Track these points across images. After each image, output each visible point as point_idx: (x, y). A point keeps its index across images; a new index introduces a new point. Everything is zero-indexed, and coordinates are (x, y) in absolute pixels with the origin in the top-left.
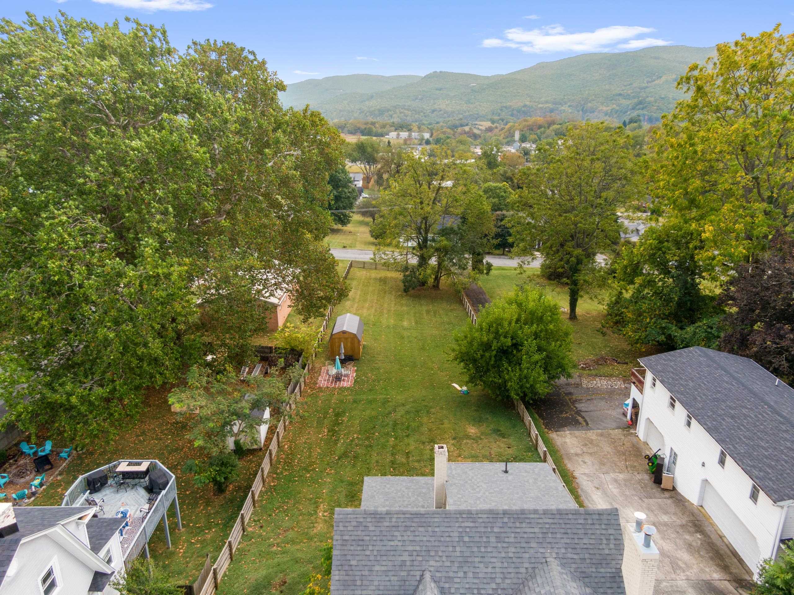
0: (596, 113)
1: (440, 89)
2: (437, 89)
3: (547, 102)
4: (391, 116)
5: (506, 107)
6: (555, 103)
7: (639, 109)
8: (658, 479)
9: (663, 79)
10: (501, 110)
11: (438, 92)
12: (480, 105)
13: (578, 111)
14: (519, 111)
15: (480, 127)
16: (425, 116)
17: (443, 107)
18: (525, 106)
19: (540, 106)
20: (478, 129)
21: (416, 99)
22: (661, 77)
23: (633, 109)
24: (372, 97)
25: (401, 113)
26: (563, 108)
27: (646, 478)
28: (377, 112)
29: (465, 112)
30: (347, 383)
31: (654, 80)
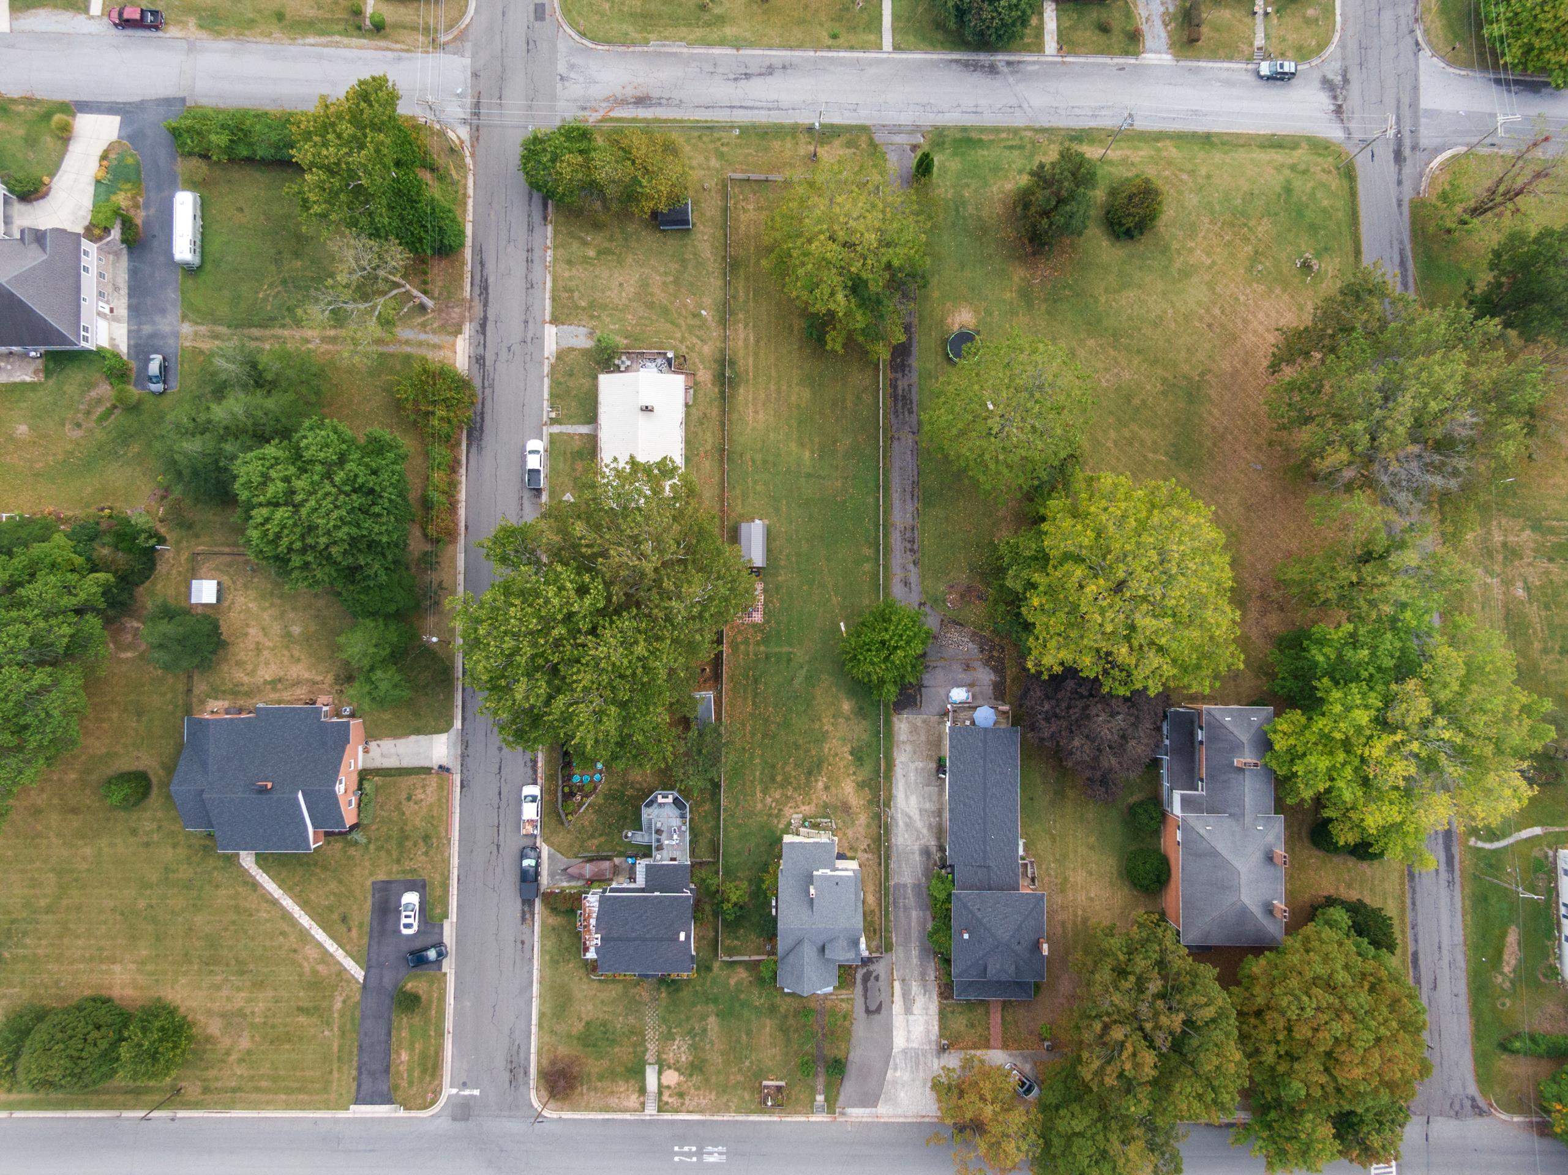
30: (758, 618)
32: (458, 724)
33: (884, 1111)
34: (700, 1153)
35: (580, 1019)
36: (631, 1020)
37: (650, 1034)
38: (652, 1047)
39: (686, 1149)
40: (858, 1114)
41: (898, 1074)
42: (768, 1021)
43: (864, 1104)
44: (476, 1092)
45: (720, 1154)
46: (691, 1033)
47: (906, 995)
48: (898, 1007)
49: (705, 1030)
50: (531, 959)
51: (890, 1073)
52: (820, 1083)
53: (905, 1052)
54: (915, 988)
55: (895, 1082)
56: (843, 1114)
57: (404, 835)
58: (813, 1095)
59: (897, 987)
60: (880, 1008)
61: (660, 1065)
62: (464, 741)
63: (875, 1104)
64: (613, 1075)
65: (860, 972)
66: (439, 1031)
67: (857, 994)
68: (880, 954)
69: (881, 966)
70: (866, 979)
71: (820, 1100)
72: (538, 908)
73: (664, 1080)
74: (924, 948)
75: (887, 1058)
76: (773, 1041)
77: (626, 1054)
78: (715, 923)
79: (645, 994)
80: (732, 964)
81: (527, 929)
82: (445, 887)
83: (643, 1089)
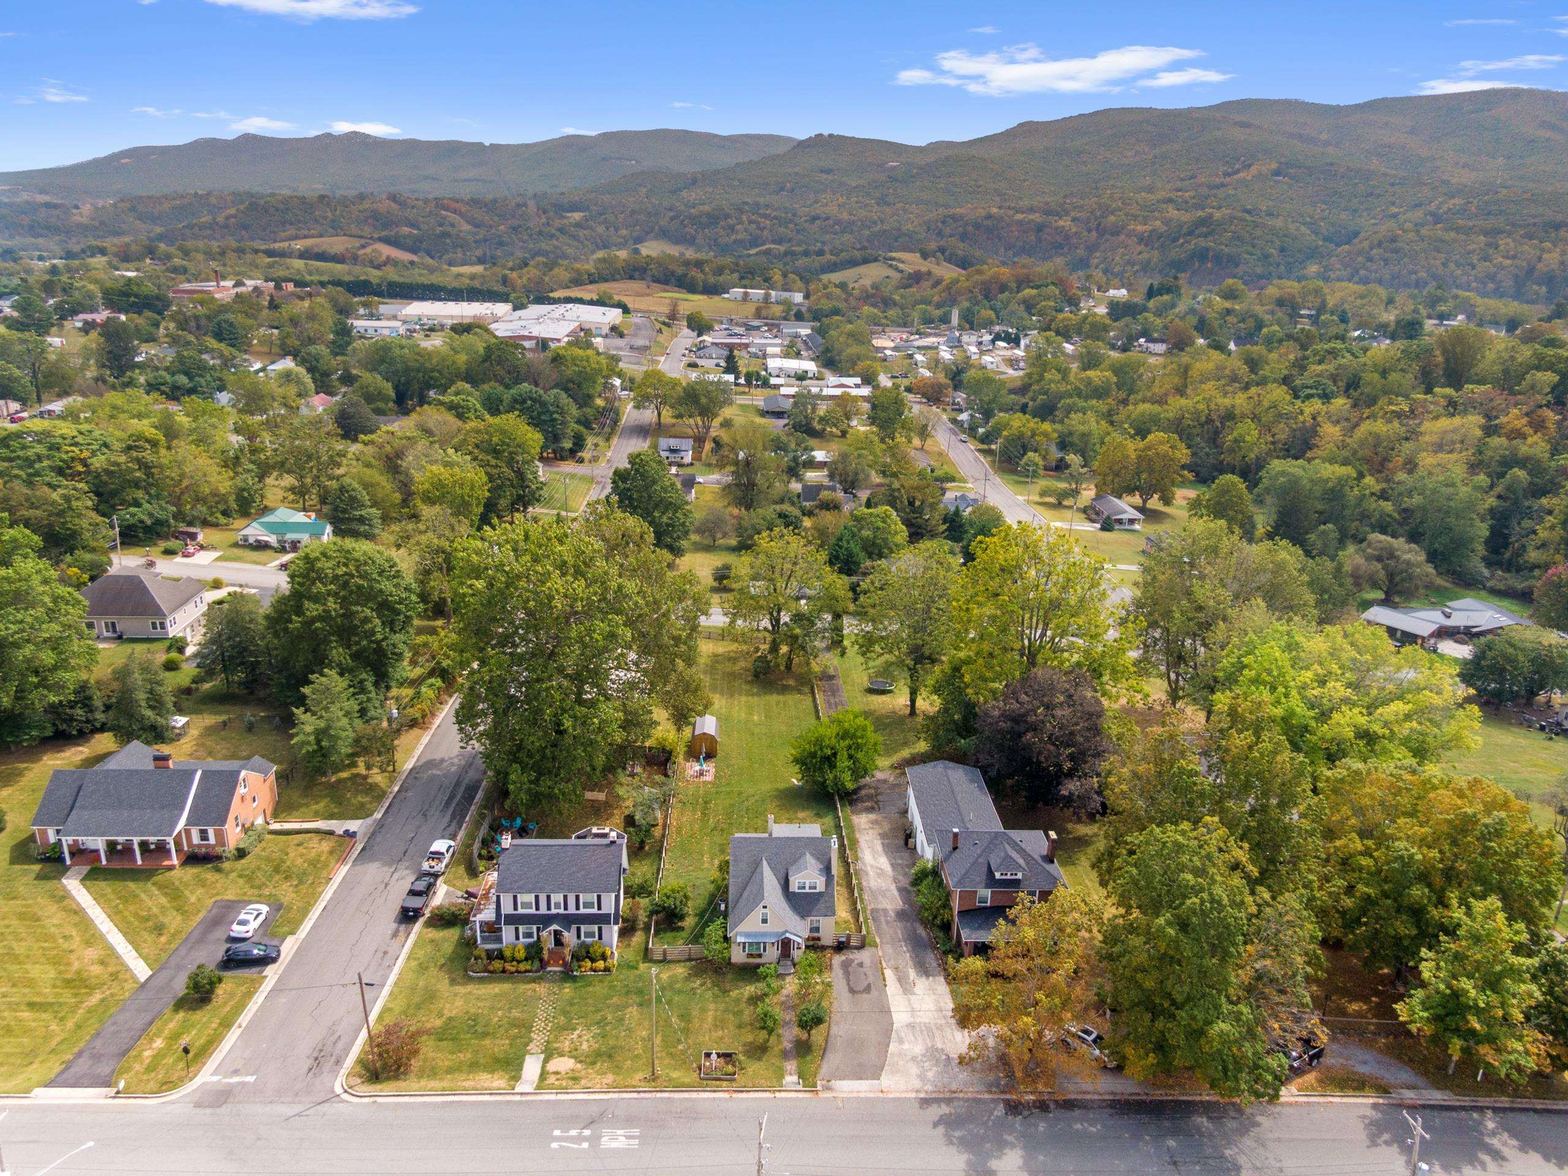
0: (1122, 237)
1: (828, 171)
2: (822, 171)
3: (1031, 210)
4: (732, 229)
5: (953, 217)
6: (1048, 213)
7: (1200, 236)
8: (906, 844)
9: (1254, 170)
10: (943, 222)
11: (824, 176)
12: (905, 211)
13: (1090, 231)
14: (977, 226)
15: (901, 266)
16: (799, 232)
17: (832, 210)
18: (989, 217)
19: (1019, 216)
20: (897, 269)
21: (782, 189)
22: (1250, 166)
23: (1190, 233)
24: (694, 182)
25: (750, 222)
26: (1061, 223)
27: (902, 842)
28: (704, 219)
29: (875, 223)
30: (709, 778)
31: (1238, 172)
33: (888, 1084)
34: (595, 1140)
35: (440, 1015)
36: (515, 1013)
37: (539, 1024)
38: (538, 1039)
39: (573, 1133)
40: (848, 1088)
41: (906, 1046)
42: (712, 1006)
43: (858, 1073)
44: (251, 1079)
45: (628, 1137)
46: (601, 1023)
47: (902, 980)
48: (892, 987)
49: (621, 1020)
50: (390, 967)
51: (893, 1047)
52: (791, 1064)
53: (911, 1026)
54: (913, 974)
55: (902, 1055)
56: (828, 1088)
57: (277, 870)
58: (780, 1075)
59: (888, 973)
60: (868, 989)
61: (549, 1053)
62: (380, 825)
63: (875, 1073)
64: (474, 1066)
65: (838, 959)
66: (227, 1024)
67: (836, 977)
68: (861, 947)
69: (864, 956)
70: (846, 966)
71: (791, 1079)
72: (418, 926)
73: (552, 1066)
74: (916, 945)
75: (887, 1031)
76: (719, 1024)
77: (499, 1046)
78: (647, 928)
79: (541, 989)
80: (664, 961)
81: (395, 943)
82: (305, 912)
83: (516, 1078)
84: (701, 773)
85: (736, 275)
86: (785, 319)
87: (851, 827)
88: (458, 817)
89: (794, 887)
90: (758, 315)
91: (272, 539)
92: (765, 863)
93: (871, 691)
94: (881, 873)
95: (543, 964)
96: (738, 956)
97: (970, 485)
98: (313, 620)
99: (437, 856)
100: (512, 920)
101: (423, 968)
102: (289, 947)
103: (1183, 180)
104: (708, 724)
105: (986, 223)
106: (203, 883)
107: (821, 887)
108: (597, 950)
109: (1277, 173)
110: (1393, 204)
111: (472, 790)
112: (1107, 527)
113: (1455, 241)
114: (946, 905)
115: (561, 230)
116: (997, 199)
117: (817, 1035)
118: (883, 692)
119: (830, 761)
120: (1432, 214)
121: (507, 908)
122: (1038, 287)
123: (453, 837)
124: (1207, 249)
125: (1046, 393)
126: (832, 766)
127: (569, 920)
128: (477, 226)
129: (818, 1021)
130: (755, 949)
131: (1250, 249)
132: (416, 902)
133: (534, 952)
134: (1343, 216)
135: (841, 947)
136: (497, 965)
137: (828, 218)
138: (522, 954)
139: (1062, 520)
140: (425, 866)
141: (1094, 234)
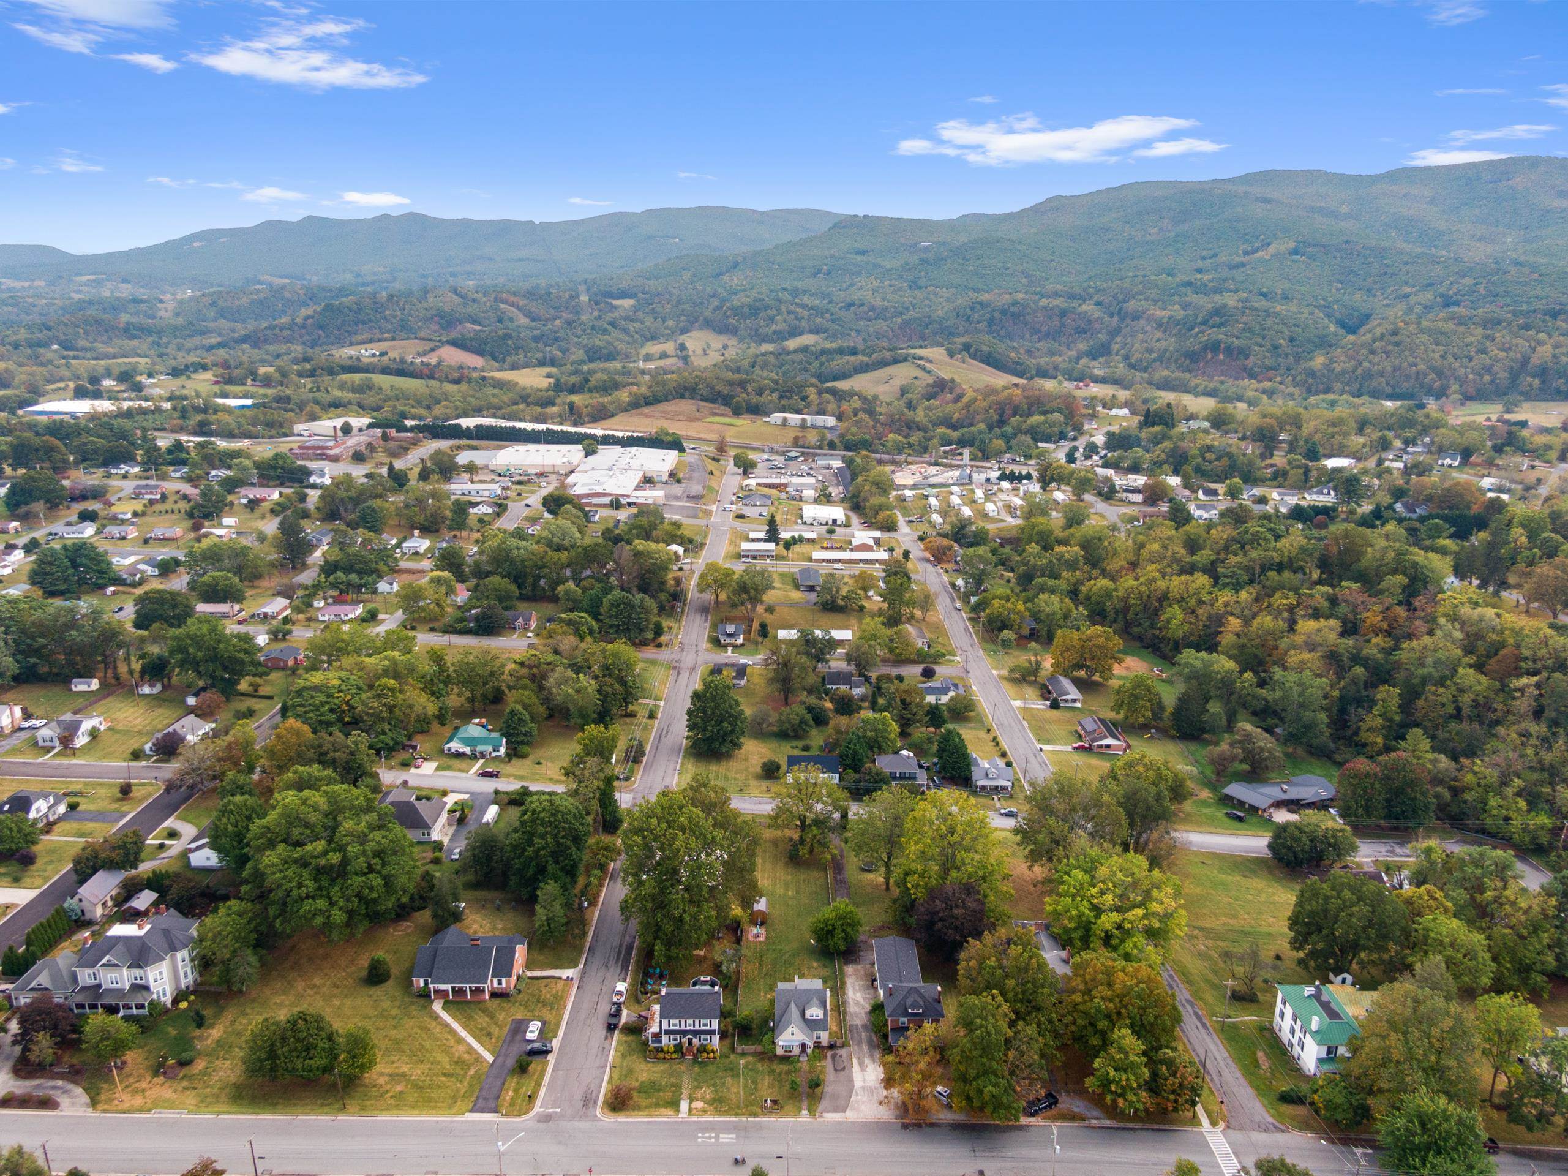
0: (1142, 322)
1: (863, 253)
2: (858, 253)
3: (1056, 294)
4: (772, 319)
5: (981, 304)
6: (1072, 296)
7: (1213, 326)
8: (872, 986)
9: (1272, 249)
10: (972, 309)
11: (859, 258)
12: (936, 294)
13: (1112, 315)
14: (1004, 312)
15: (928, 366)
16: (833, 321)
17: (867, 295)
18: (1015, 303)
19: (1044, 302)
20: (924, 369)
21: (819, 272)
22: (1269, 244)
23: (1204, 323)
24: (736, 265)
25: (789, 313)
26: (1084, 307)
27: (870, 985)
28: (746, 310)
29: (907, 309)
30: (762, 939)
31: (1256, 251)
32: (581, 966)
33: (850, 1115)
34: (717, 1137)
35: (637, 1080)
36: (673, 1079)
37: (685, 1086)
38: (685, 1093)
39: (707, 1135)
40: (831, 1117)
41: (860, 1097)
42: (767, 1076)
43: (836, 1110)
44: (557, 1111)
45: (732, 1138)
46: (714, 1085)
47: (861, 1065)
48: (856, 1068)
49: (724, 1084)
50: (608, 1056)
51: (853, 1098)
52: (805, 1105)
53: (863, 1088)
54: (867, 1061)
55: (857, 1102)
56: (821, 1117)
57: (538, 1001)
58: (800, 1110)
59: (855, 1061)
60: (843, 1069)
61: (691, 1100)
62: (584, 972)
63: (844, 1111)
64: (657, 1105)
65: (829, 1054)
66: (538, 1084)
67: (828, 1063)
68: (843, 1046)
69: (843, 1052)
70: (834, 1057)
71: (805, 1112)
72: (616, 1033)
73: (694, 1105)
74: (871, 1045)
75: (851, 1090)
76: (771, 1086)
77: (667, 1095)
78: (733, 1035)
79: (683, 1068)
80: (743, 1054)
81: (607, 1043)
82: (558, 1025)
83: (678, 1111)
84: (758, 936)
85: (776, 395)
86: (820, 447)
87: (843, 974)
88: (625, 968)
89: (808, 1015)
90: (796, 443)
91: (467, 750)
92: (793, 1005)
93: (864, 870)
94: (857, 1003)
95: (683, 1055)
96: (780, 1052)
97: (958, 658)
98: (539, 850)
99: (620, 993)
100: (667, 1032)
101: (623, 1056)
102: (556, 1044)
103: (1203, 258)
104: (761, 905)
105: (1012, 309)
106: (503, 1009)
107: (821, 1016)
108: (709, 1048)
109: (1295, 252)
110: (1406, 283)
111: (630, 948)
112: (1055, 705)
113: (1455, 332)
114: (886, 1024)
115: (612, 324)
116: (1024, 281)
117: (818, 1090)
118: (869, 871)
119: (831, 933)
120: (1442, 295)
121: (665, 1026)
122: (1045, 413)
123: (624, 981)
124: (1219, 342)
125: (1026, 564)
126: (833, 936)
127: (696, 1033)
128: (533, 320)
129: (818, 1085)
130: (788, 1050)
131: (1259, 340)
132: (613, 1021)
133: (678, 1048)
134: (1358, 296)
135: (832, 1047)
136: (661, 1055)
137: (862, 305)
138: (672, 1049)
139: (1023, 698)
140: (615, 999)
141: (1116, 319)
